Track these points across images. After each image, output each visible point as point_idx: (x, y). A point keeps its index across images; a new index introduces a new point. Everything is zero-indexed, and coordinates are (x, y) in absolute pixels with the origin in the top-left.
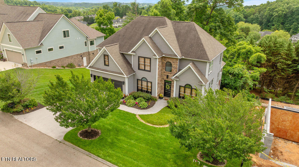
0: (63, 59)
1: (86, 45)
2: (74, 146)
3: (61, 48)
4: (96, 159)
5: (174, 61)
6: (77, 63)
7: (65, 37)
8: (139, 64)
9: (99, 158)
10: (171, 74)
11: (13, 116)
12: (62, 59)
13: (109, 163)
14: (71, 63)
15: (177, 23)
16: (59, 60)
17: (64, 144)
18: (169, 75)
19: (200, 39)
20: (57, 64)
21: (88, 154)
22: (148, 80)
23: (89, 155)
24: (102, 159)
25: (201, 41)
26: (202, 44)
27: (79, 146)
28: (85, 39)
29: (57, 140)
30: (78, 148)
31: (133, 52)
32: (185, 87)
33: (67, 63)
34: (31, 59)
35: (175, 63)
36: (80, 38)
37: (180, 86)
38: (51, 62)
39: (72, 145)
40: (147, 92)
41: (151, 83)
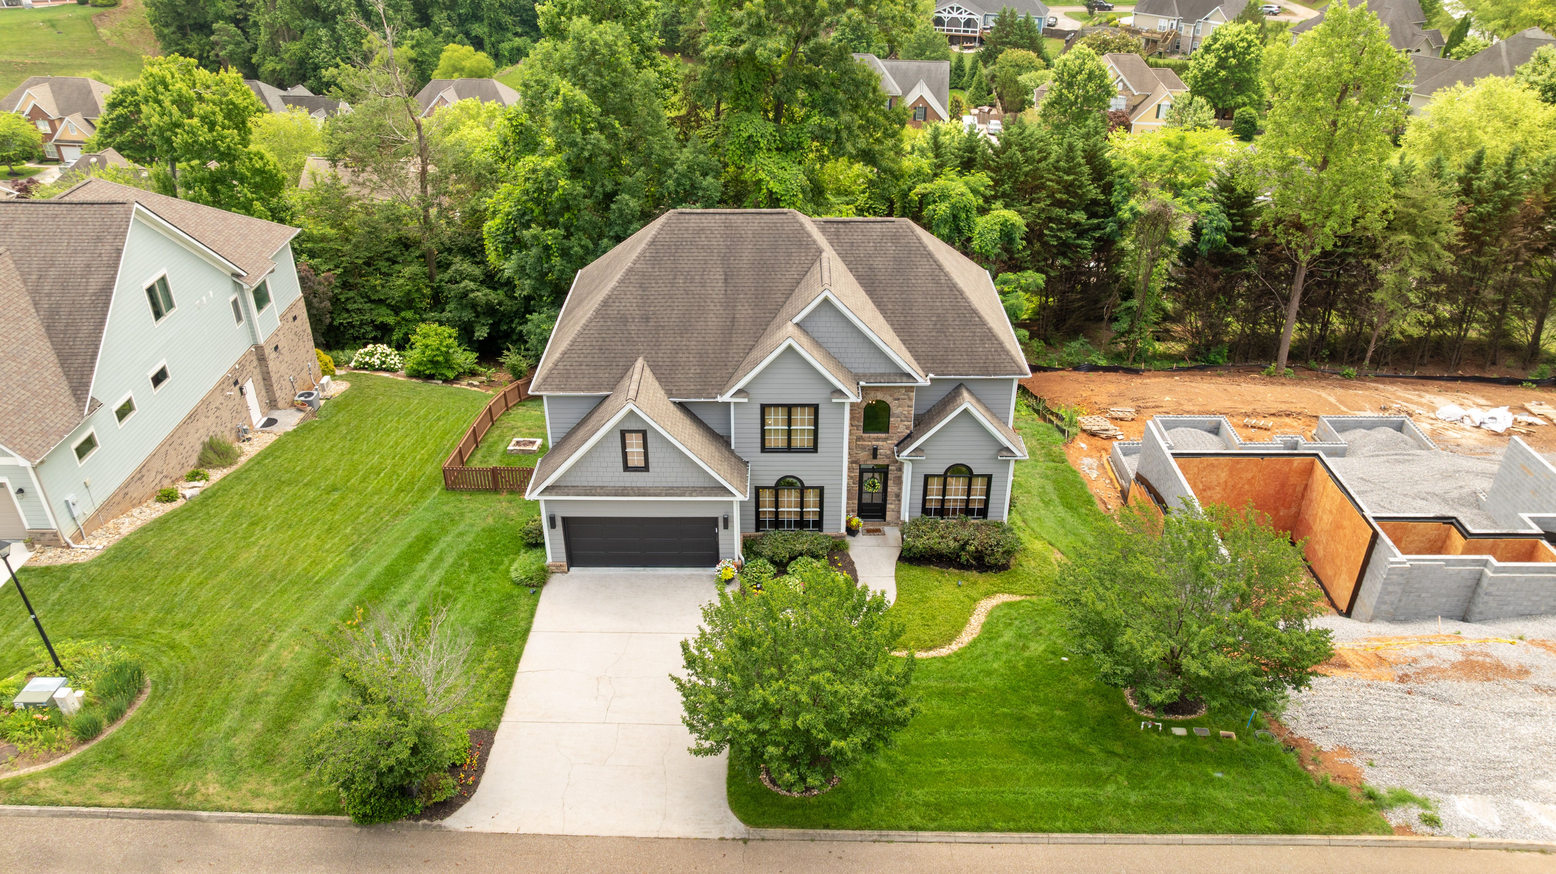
0: (180, 431)
1: (239, 318)
2: (810, 831)
3: (159, 378)
4: (915, 839)
5: (896, 395)
6: (229, 426)
7: (158, 314)
8: (763, 432)
9: (920, 833)
10: (885, 440)
11: (440, 826)
12: (177, 436)
13: (965, 834)
14: (211, 437)
15: (840, 226)
16: (166, 447)
17: (763, 840)
18: (881, 443)
19: (961, 293)
20: (165, 473)
21: (875, 838)
22: (806, 484)
23: (883, 839)
24: (934, 833)
25: (966, 300)
26: (974, 312)
27: (827, 827)
28: (229, 286)
29: (722, 839)
30: (829, 832)
31: (739, 392)
32: (945, 477)
33: (199, 447)
34: (71, 498)
35: (901, 402)
36: (211, 293)
37: (927, 478)
38: (144, 471)
39: (801, 831)
40: (801, 524)
41: (821, 490)
